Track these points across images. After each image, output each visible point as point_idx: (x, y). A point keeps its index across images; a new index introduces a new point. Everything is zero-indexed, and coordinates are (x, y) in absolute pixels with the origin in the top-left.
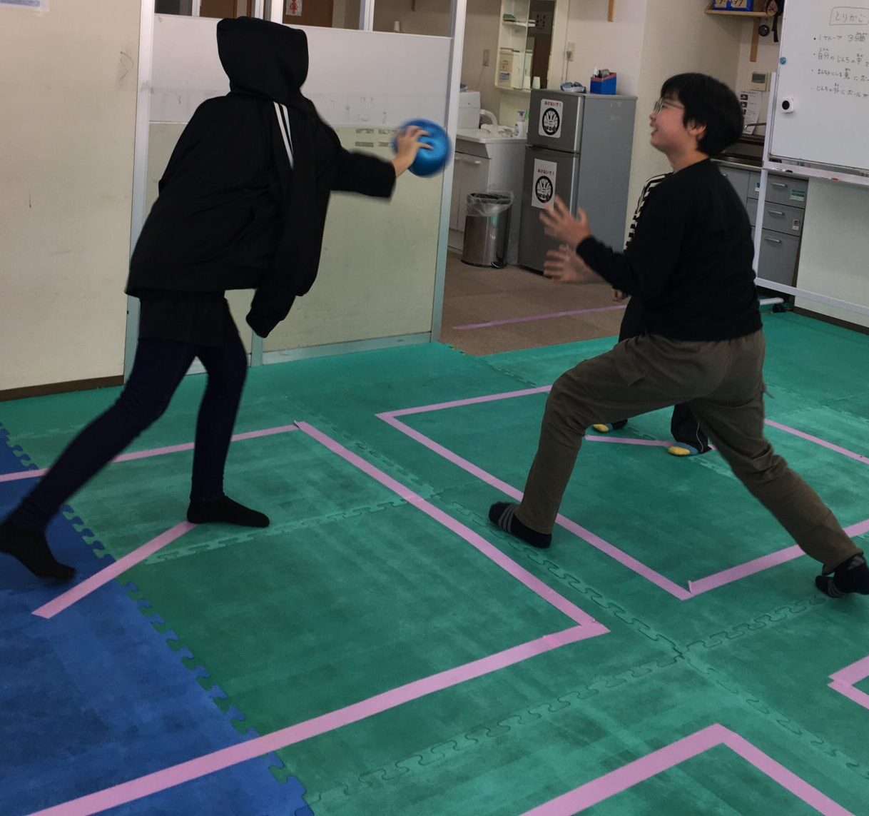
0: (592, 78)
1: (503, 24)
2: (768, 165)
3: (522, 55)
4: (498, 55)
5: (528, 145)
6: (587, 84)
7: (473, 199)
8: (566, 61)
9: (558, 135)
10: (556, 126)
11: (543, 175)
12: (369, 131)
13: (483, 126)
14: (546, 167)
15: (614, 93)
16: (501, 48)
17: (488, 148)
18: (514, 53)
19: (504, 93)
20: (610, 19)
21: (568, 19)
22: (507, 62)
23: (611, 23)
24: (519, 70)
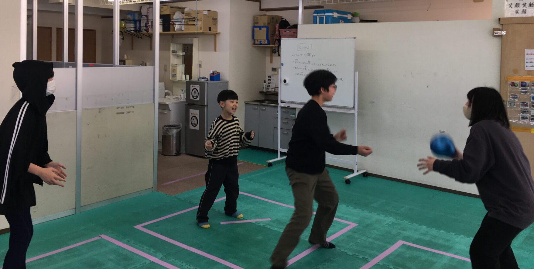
0: (210, 75)
1: (172, 54)
3: (180, 66)
4: (171, 67)
5: (186, 104)
6: (209, 78)
7: (165, 128)
8: (199, 68)
9: (198, 99)
10: (197, 95)
11: (194, 115)
12: (122, 108)
13: (166, 97)
14: (194, 112)
15: (219, 80)
16: (172, 64)
17: (170, 106)
18: (177, 66)
19: (174, 82)
20: (215, 50)
21: (198, 51)
22: (175, 69)
23: (216, 52)
24: (180, 72)
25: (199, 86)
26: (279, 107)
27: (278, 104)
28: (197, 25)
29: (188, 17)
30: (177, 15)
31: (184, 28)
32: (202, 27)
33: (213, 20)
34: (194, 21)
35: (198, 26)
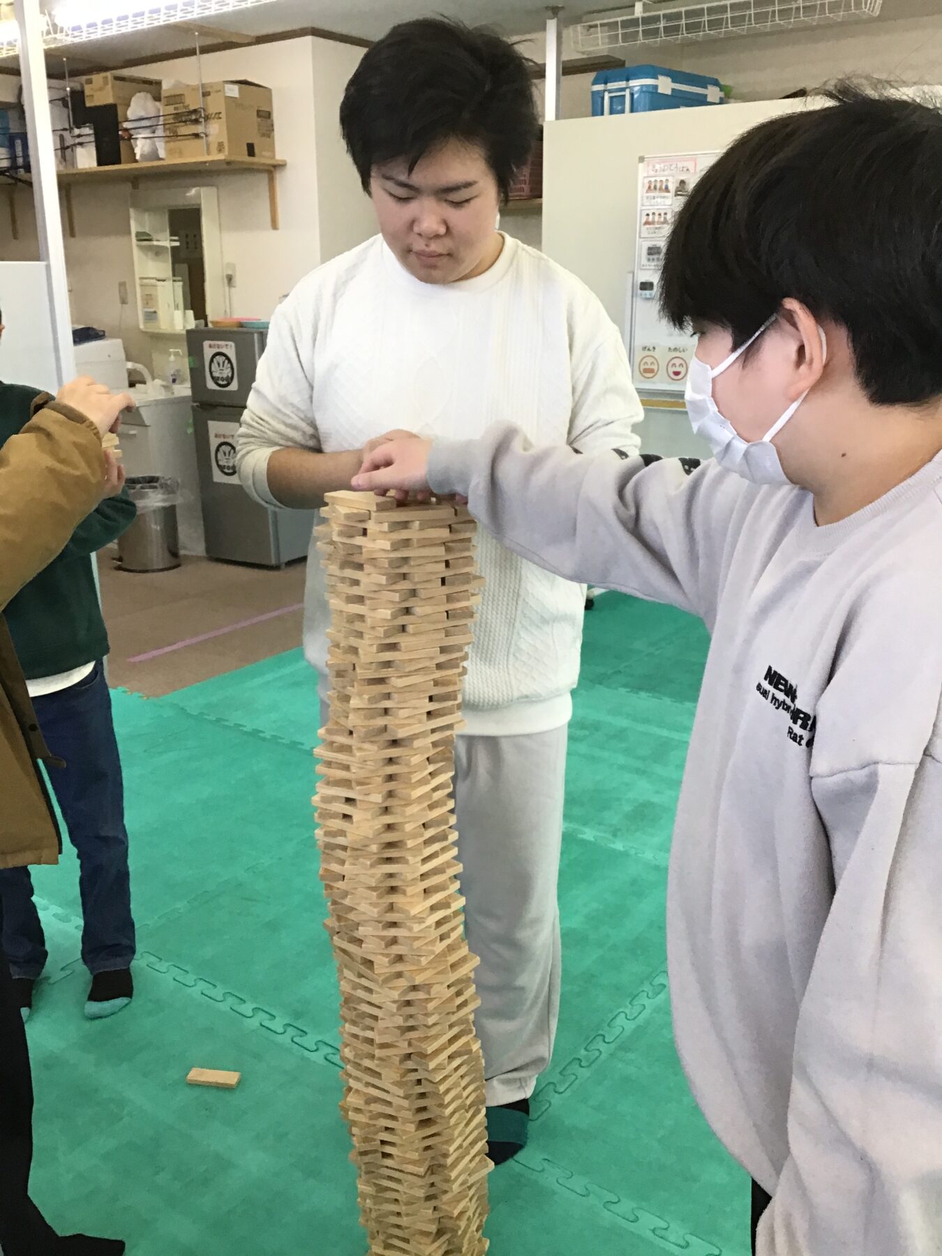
1: (140, 247)
3: (169, 284)
4: (138, 289)
5: (194, 404)
8: (227, 288)
9: (234, 386)
10: (230, 375)
11: (222, 440)
16: (142, 278)
17: (143, 412)
18: (158, 283)
19: (154, 338)
20: (274, 225)
21: (220, 232)
22: (150, 295)
23: (275, 232)
24: (169, 305)
25: (232, 344)
28: (207, 136)
29: (175, 109)
30: (139, 107)
31: (165, 149)
32: (226, 145)
33: (259, 119)
34: (196, 122)
35: (210, 139)
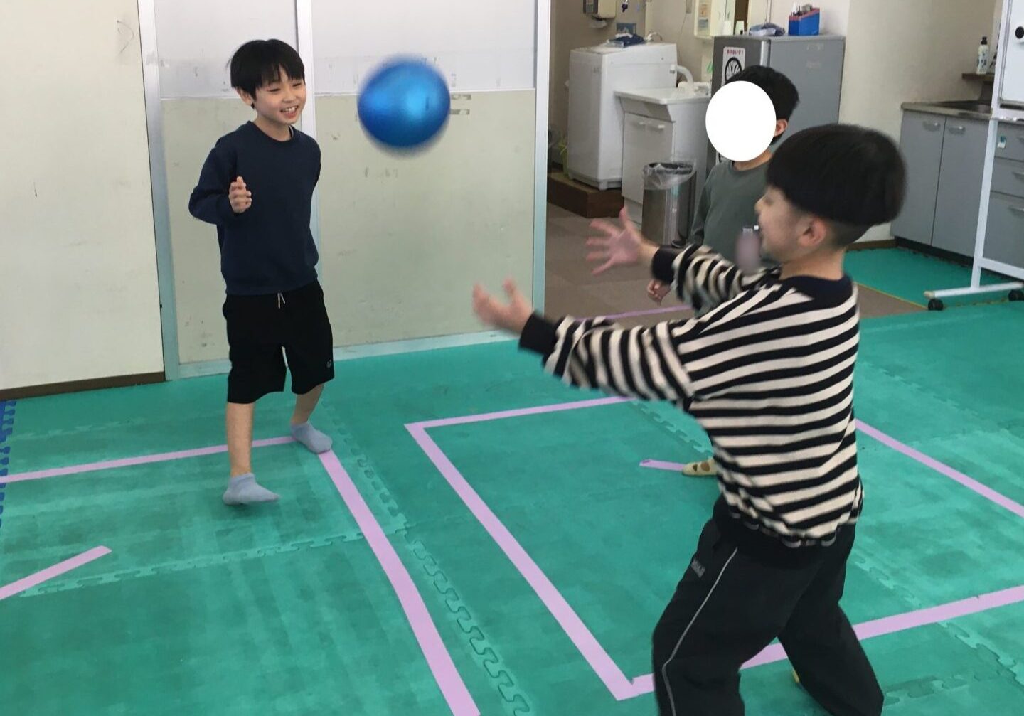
0: (790, 17)
2: (998, 114)
6: (785, 26)
13: (680, 84)
15: (816, 34)
17: (671, 110)
19: (706, 43)
22: (705, 5)
24: (720, 14)
25: (743, 50)
26: (991, 123)
27: (989, 111)
